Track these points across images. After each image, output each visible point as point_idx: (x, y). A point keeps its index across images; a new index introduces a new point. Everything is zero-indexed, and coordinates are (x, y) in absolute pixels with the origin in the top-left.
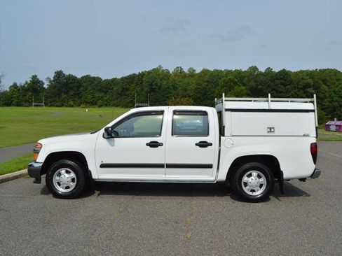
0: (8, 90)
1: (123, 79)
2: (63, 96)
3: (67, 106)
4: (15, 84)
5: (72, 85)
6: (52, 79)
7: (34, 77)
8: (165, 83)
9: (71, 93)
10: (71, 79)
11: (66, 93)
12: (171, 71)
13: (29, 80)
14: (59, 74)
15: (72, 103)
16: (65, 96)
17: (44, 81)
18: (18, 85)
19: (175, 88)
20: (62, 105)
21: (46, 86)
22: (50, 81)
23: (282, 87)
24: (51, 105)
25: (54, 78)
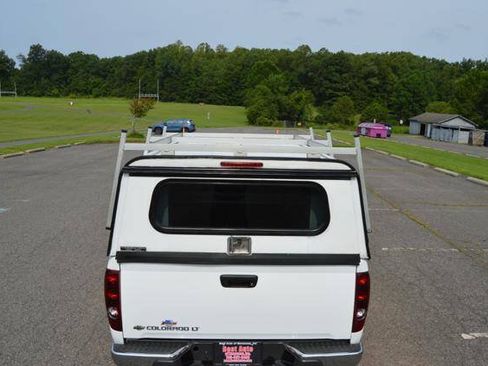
1: (128, 58)
2: (44, 81)
3: (49, 96)
5: (54, 66)
6: (27, 57)
7: (1, 54)
8: (184, 66)
9: (55, 77)
10: (55, 57)
11: (48, 77)
12: (194, 48)
14: (36, 50)
15: (56, 91)
16: (46, 81)
17: (15, 60)
19: (198, 73)
20: (41, 95)
21: (17, 66)
22: (24, 60)
23: (338, 75)
24: (26, 95)
25: (29, 55)
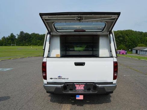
0: (1, 39)
2: (24, 41)
3: (25, 46)
4: (4, 37)
5: (27, 37)
6: (19, 35)
7: (12, 34)
9: (27, 40)
10: (27, 34)
11: (25, 40)
13: (10, 35)
14: (22, 33)
15: (27, 44)
17: (16, 36)
18: (5, 37)
20: (23, 45)
21: (16, 37)
22: (18, 36)
24: (19, 45)
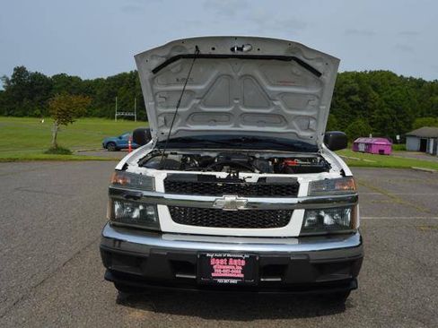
1: (110, 79)
2: (26, 102)
3: (31, 116)
5: (36, 87)
6: (10, 78)
9: (38, 98)
10: (38, 78)
11: (31, 98)
14: (20, 72)
15: (38, 112)
16: (28, 102)
20: (24, 115)
21: (1, 88)
22: (8, 81)
24: (9, 115)
25: (13, 76)
